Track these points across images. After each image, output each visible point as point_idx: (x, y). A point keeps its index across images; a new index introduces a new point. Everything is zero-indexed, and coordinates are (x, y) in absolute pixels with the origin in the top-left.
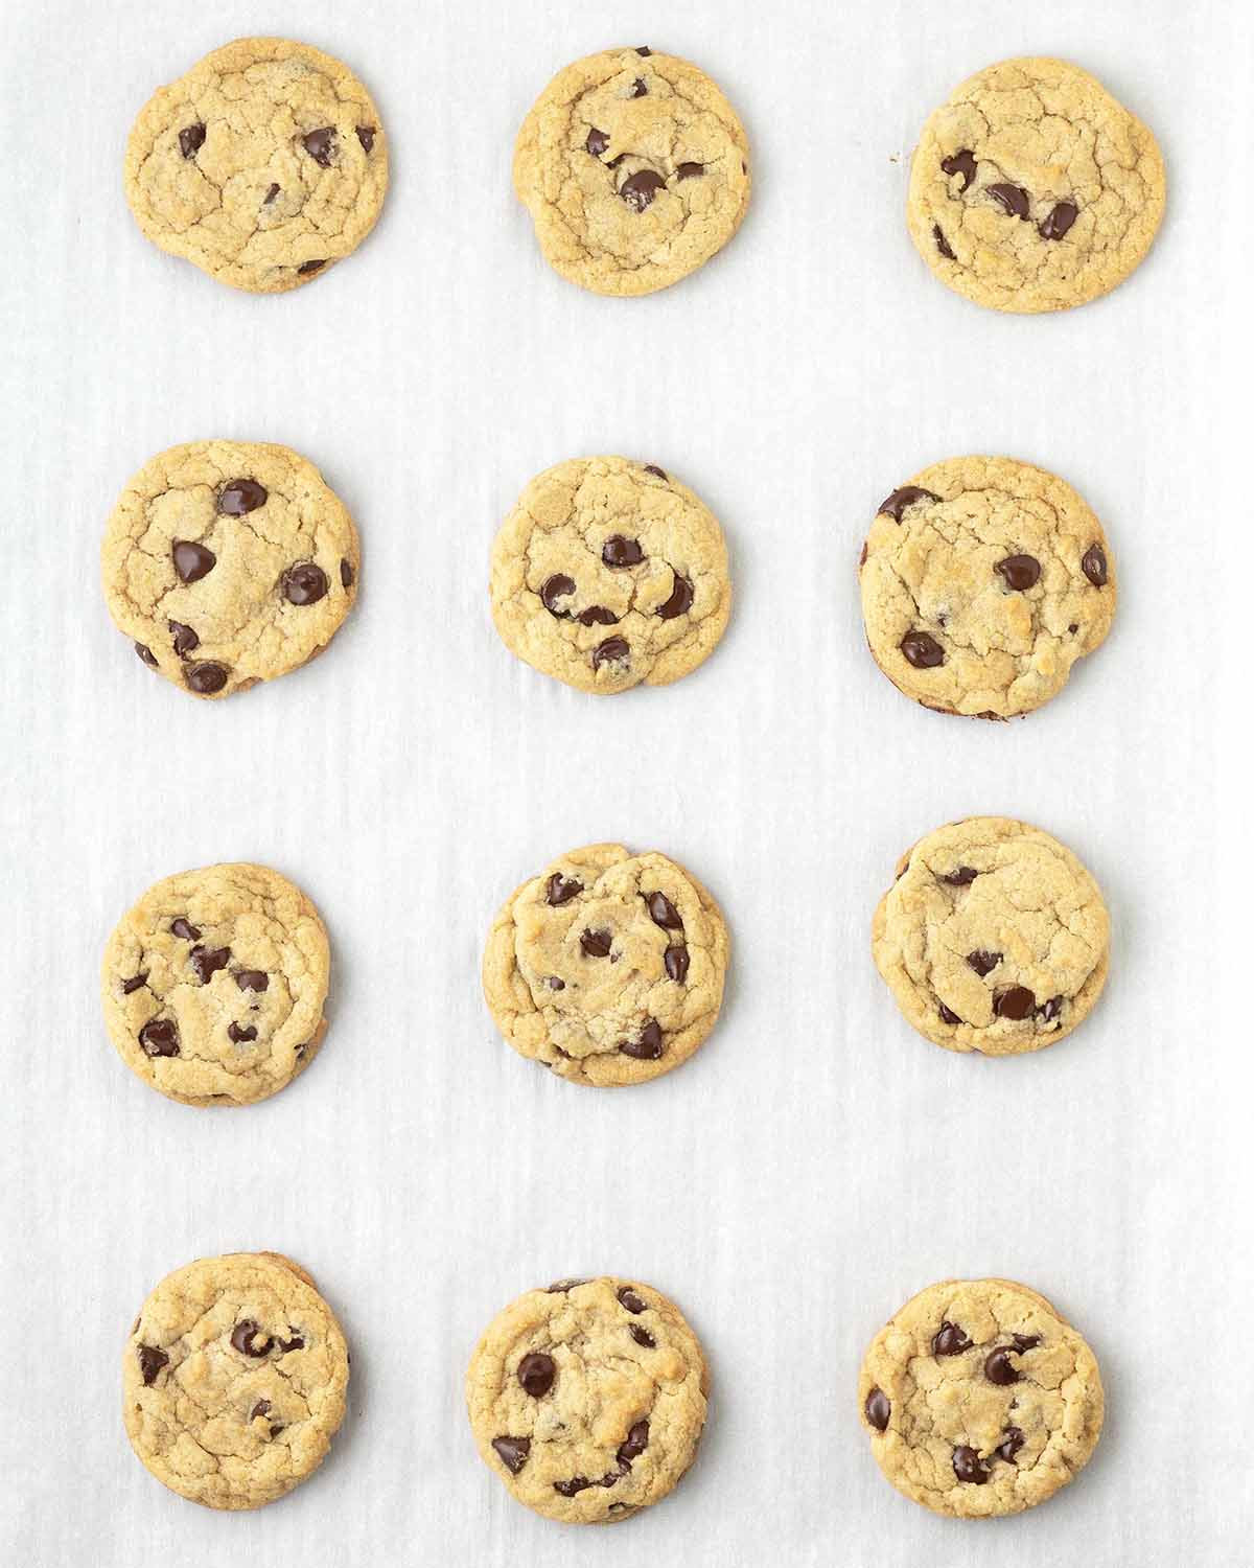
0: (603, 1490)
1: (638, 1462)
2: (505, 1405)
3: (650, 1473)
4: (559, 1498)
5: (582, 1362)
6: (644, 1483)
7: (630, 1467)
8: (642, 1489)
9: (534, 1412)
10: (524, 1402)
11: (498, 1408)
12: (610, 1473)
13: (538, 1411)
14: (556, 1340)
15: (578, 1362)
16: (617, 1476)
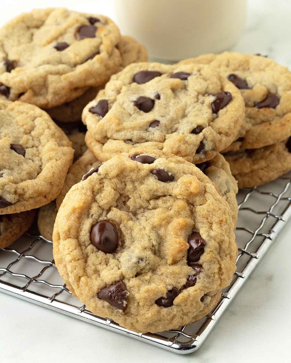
0: (191, 290)
1: (204, 258)
2: (93, 267)
3: (217, 262)
4: (165, 311)
5: (131, 214)
6: (216, 271)
7: (201, 266)
8: (217, 276)
9: (115, 261)
10: (106, 259)
11: (90, 270)
12: (189, 276)
13: (118, 260)
14: (106, 207)
15: (128, 215)
16: (195, 275)
